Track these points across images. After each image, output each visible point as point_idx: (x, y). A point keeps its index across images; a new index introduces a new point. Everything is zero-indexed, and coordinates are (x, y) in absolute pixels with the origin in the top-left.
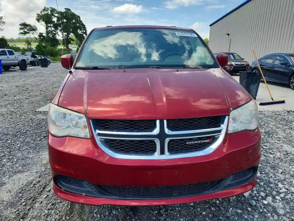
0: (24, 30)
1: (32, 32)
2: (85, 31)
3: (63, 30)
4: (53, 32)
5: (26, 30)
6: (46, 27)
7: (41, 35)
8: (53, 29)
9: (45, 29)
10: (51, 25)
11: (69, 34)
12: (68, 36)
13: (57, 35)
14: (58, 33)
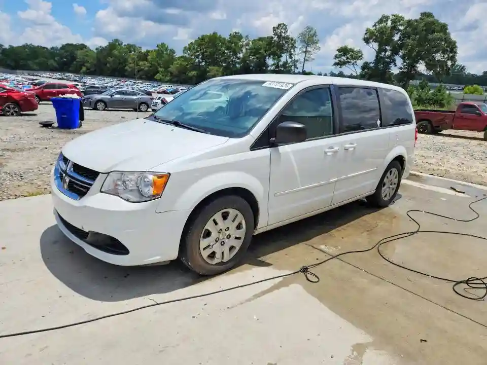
1: (353, 61)
4: (387, 60)
5: (344, 58)
6: (377, 50)
7: (365, 66)
10: (386, 47)
11: (417, 62)
12: (412, 66)
13: (392, 65)
14: (394, 60)
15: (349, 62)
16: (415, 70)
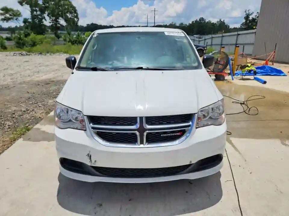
0: (5, 16)
1: (15, 18)
2: (75, 15)
3: (51, 14)
4: (39, 17)
5: (8, 15)
6: (31, 11)
7: (25, 21)
8: (38, 13)
9: (30, 13)
10: (36, 8)
11: (58, 18)
12: (56, 21)
13: (44, 20)
14: (44, 18)
15: (12, 18)
16: (59, 24)
